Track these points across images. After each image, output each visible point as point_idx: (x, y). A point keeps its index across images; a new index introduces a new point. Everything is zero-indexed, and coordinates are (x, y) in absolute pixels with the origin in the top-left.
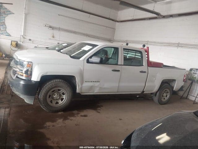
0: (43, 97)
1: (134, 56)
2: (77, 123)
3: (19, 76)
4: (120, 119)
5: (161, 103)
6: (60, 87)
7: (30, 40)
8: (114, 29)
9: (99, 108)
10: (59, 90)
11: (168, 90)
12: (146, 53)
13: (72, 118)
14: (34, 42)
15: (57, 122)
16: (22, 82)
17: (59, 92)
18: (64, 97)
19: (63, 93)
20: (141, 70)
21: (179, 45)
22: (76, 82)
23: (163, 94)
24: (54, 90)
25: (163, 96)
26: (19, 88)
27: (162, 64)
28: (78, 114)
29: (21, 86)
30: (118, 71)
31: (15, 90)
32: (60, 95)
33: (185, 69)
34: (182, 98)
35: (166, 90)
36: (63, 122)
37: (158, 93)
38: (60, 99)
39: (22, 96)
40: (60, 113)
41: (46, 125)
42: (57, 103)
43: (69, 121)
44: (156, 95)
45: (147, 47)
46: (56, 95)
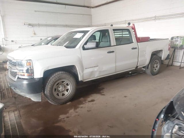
0: (49, 92)
1: (121, 36)
2: (89, 110)
3: (20, 77)
4: (126, 97)
5: (154, 74)
6: (64, 79)
7: (12, 41)
8: (90, 15)
9: (102, 91)
10: (63, 82)
11: (158, 61)
12: (133, 30)
13: (82, 106)
14: (17, 43)
15: (70, 113)
16: (25, 82)
17: (63, 84)
18: (69, 87)
19: (67, 84)
20: (132, 47)
21: (156, 18)
22: (77, 70)
23: (154, 65)
24: (58, 83)
25: (154, 67)
26: (24, 88)
27: (149, 38)
28: (85, 100)
29: (25, 86)
30: (113, 52)
31: (20, 92)
32: (65, 87)
33: (168, 39)
34: (168, 66)
35: (156, 61)
36: (75, 112)
37: (150, 65)
38: (66, 90)
39: (28, 96)
40: (68, 103)
41: (60, 119)
42: (63, 95)
43: (79, 109)
44: (148, 68)
45: (133, 24)
46: (61, 87)
